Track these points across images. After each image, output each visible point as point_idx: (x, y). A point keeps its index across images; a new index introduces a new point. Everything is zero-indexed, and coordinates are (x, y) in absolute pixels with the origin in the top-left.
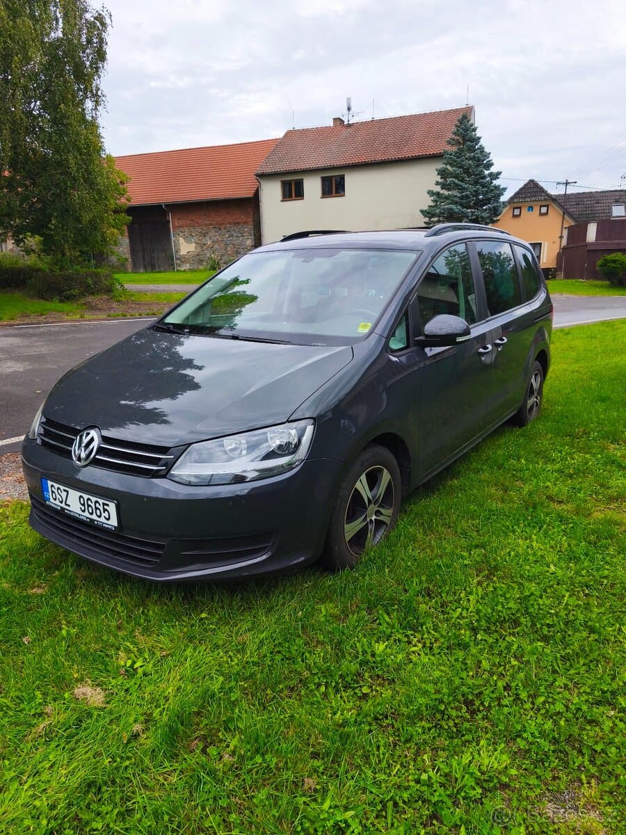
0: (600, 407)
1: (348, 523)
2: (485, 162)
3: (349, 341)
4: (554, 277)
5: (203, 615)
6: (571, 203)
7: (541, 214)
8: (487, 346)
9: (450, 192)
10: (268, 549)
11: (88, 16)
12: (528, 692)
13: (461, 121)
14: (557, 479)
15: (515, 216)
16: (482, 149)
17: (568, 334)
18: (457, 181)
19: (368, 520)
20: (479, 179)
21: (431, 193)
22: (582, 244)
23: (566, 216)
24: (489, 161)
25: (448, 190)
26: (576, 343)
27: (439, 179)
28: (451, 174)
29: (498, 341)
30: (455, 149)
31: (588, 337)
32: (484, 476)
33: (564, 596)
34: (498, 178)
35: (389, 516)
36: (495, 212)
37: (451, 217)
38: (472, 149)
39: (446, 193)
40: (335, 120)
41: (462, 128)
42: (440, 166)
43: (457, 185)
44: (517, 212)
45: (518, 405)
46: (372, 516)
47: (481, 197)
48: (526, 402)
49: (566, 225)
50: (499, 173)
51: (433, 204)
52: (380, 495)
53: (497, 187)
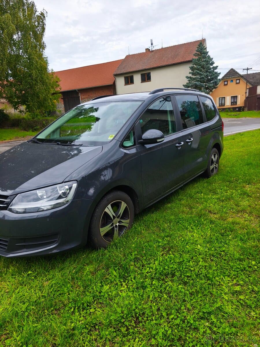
0: (246, 168)
1: (101, 227)
2: (210, 62)
3: (103, 144)
4: (243, 110)
5: (30, 272)
6: (250, 78)
7: (237, 83)
8: (181, 143)
9: (196, 77)
10: (56, 242)
11: (37, 14)
12: (167, 312)
13: (199, 46)
14: (215, 203)
15: (225, 85)
16: (209, 56)
17: (242, 135)
18: (198, 71)
19: (114, 225)
20: (208, 70)
21: (187, 77)
22: (255, 95)
23: (248, 84)
24: (212, 62)
25: (195, 75)
26: (244, 139)
27: (190, 71)
28: (196, 68)
29: (188, 140)
30: (197, 58)
31: (251, 136)
32: (183, 202)
33: (200, 261)
34: (217, 69)
35: (128, 223)
36: (216, 84)
37: (196, 87)
38: (204, 57)
39: (194, 77)
40: (146, 49)
41: (200, 49)
42: (191, 65)
43: (199, 73)
44: (226, 83)
45: (205, 168)
46: (117, 224)
47: (209, 77)
48: (210, 167)
49: (248, 87)
50: (217, 67)
51: (188, 82)
52: (120, 214)
53: (216, 73)
